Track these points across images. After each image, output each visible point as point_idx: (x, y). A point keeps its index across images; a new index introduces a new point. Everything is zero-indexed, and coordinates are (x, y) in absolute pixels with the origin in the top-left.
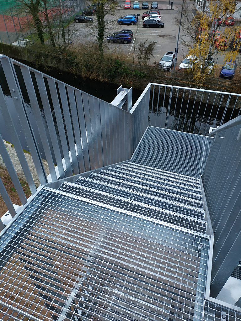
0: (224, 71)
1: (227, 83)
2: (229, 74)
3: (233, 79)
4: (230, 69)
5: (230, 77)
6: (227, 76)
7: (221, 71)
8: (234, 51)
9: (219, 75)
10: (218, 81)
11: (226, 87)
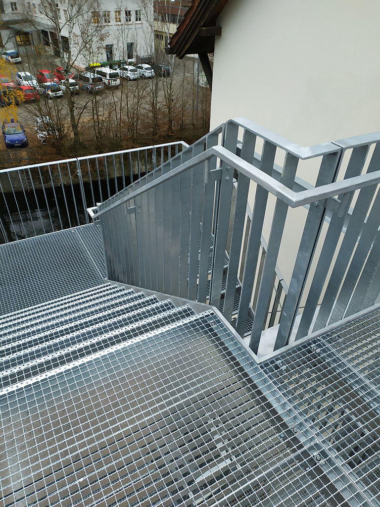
0: (9, 137)
1: (24, 154)
2: (20, 141)
3: (30, 146)
4: (16, 132)
5: (24, 145)
6: (17, 144)
7: (5, 140)
8: (9, 105)
9: (5, 145)
10: (9, 154)
11: (26, 159)
